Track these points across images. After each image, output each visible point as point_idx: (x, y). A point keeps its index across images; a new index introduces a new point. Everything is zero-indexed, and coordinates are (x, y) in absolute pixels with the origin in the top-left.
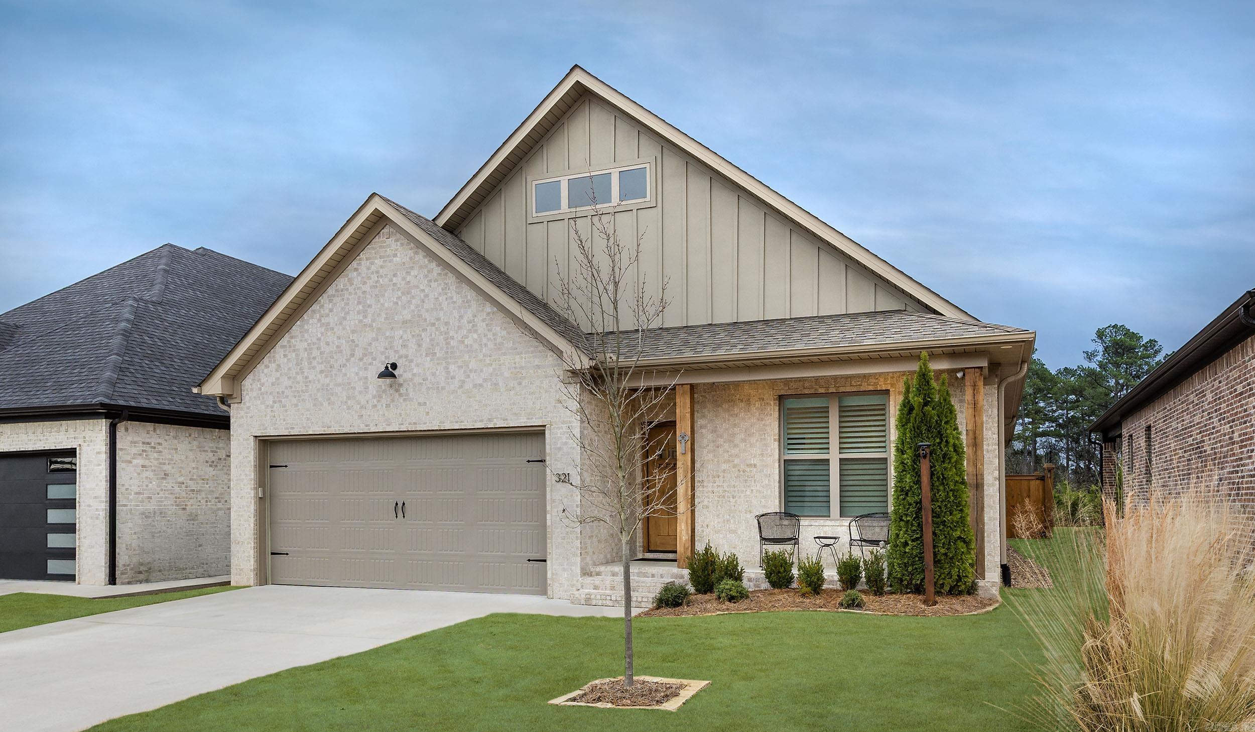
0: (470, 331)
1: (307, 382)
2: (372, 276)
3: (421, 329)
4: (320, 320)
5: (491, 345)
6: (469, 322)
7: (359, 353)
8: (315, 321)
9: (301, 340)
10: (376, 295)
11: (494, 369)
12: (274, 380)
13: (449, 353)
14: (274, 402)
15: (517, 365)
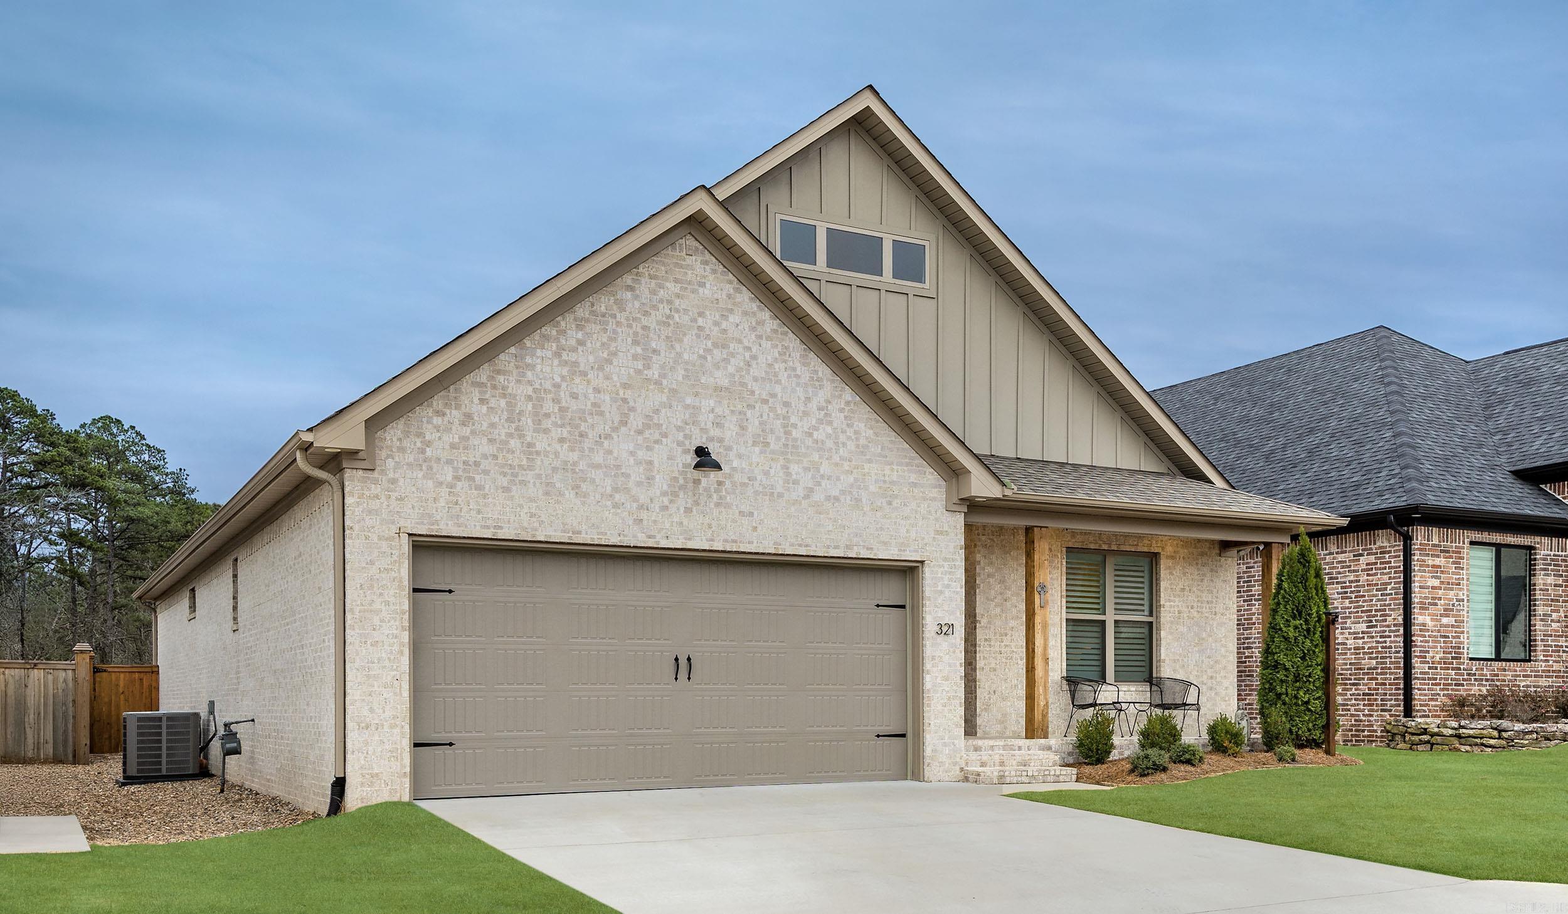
0: (820, 422)
1: (531, 453)
2: (661, 306)
3: (745, 405)
4: (558, 354)
5: (851, 445)
6: (820, 409)
7: (636, 421)
8: (549, 354)
9: (518, 381)
10: (667, 337)
11: (856, 480)
12: (456, 440)
13: (790, 447)
14: (457, 478)
15: (887, 478)
